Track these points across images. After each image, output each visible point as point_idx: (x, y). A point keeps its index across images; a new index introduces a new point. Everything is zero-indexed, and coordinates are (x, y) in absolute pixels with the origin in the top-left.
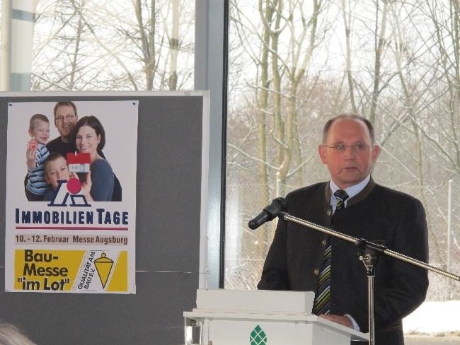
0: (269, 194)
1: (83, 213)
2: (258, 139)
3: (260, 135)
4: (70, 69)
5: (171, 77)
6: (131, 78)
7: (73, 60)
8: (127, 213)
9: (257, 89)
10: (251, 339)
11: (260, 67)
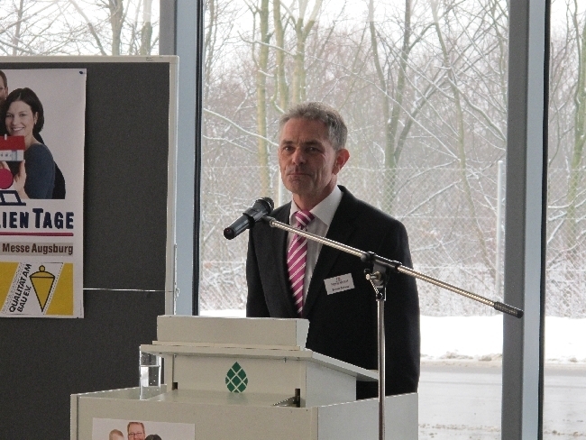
0: (269, 178)
1: (15, 214)
2: (255, 107)
3: (257, 103)
4: (15, 18)
5: (144, 27)
6: (93, 30)
7: (18, 7)
8: (72, 214)
9: (254, 44)
10: (227, 381)
11: (258, 15)
